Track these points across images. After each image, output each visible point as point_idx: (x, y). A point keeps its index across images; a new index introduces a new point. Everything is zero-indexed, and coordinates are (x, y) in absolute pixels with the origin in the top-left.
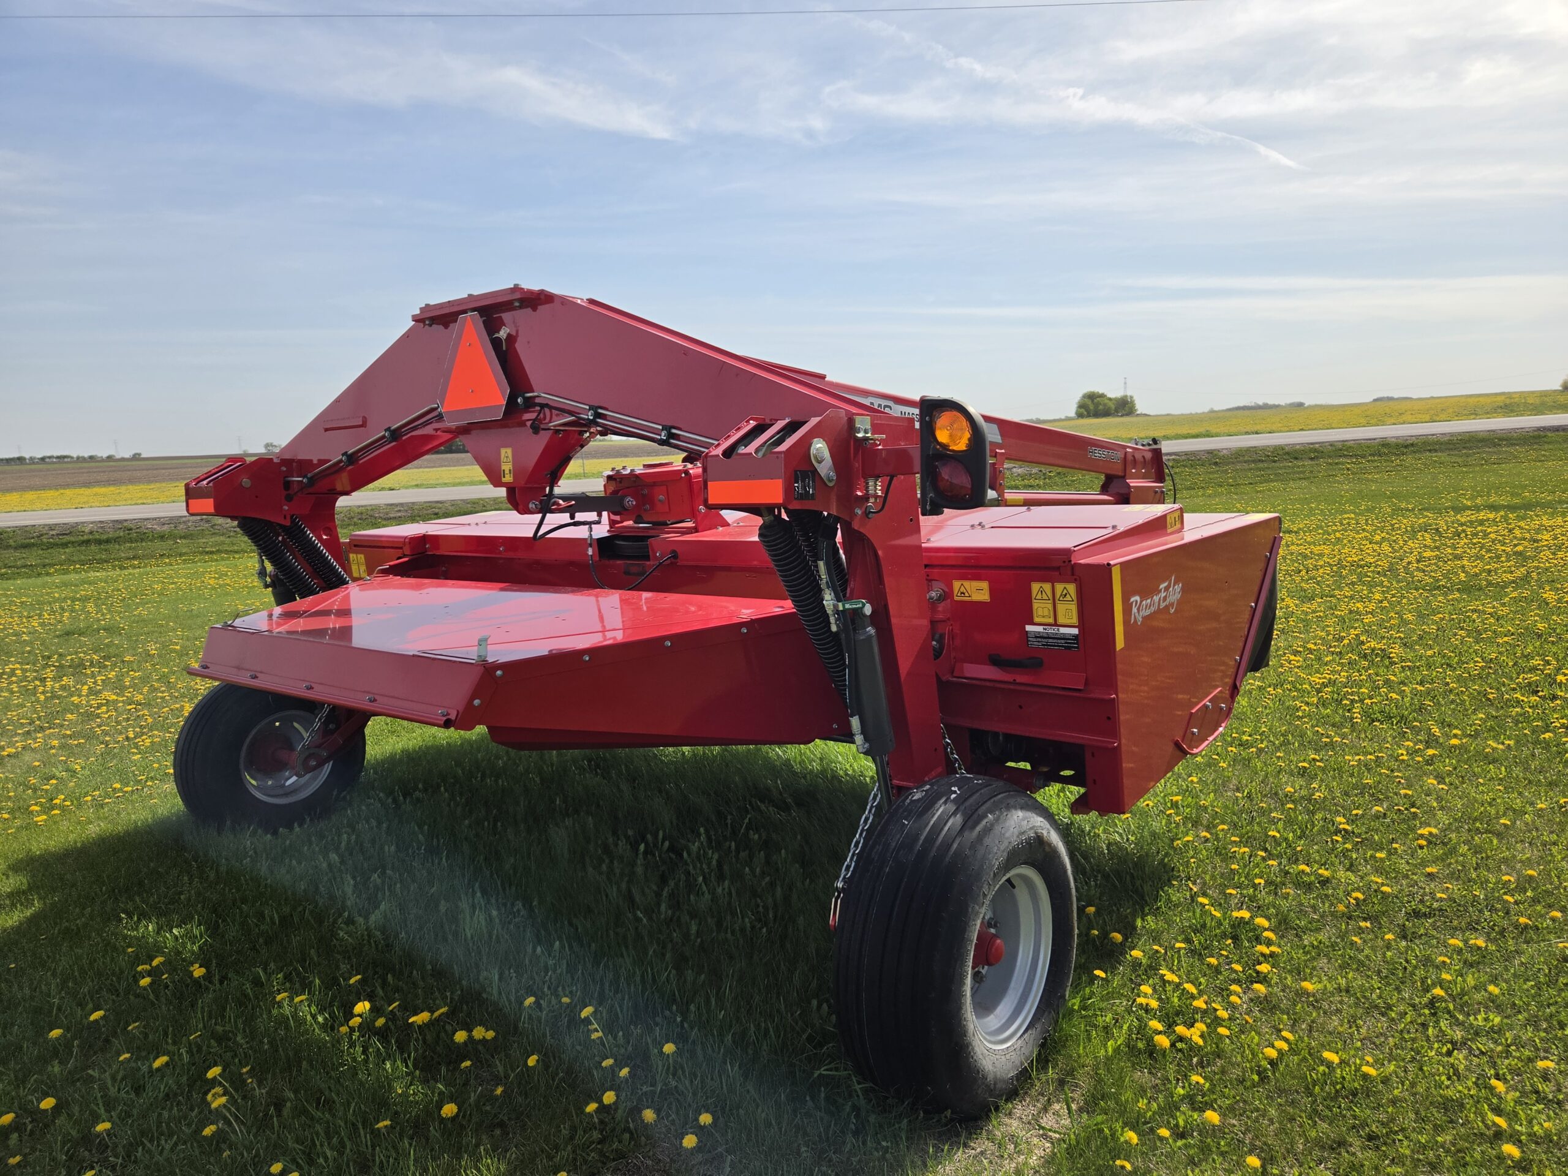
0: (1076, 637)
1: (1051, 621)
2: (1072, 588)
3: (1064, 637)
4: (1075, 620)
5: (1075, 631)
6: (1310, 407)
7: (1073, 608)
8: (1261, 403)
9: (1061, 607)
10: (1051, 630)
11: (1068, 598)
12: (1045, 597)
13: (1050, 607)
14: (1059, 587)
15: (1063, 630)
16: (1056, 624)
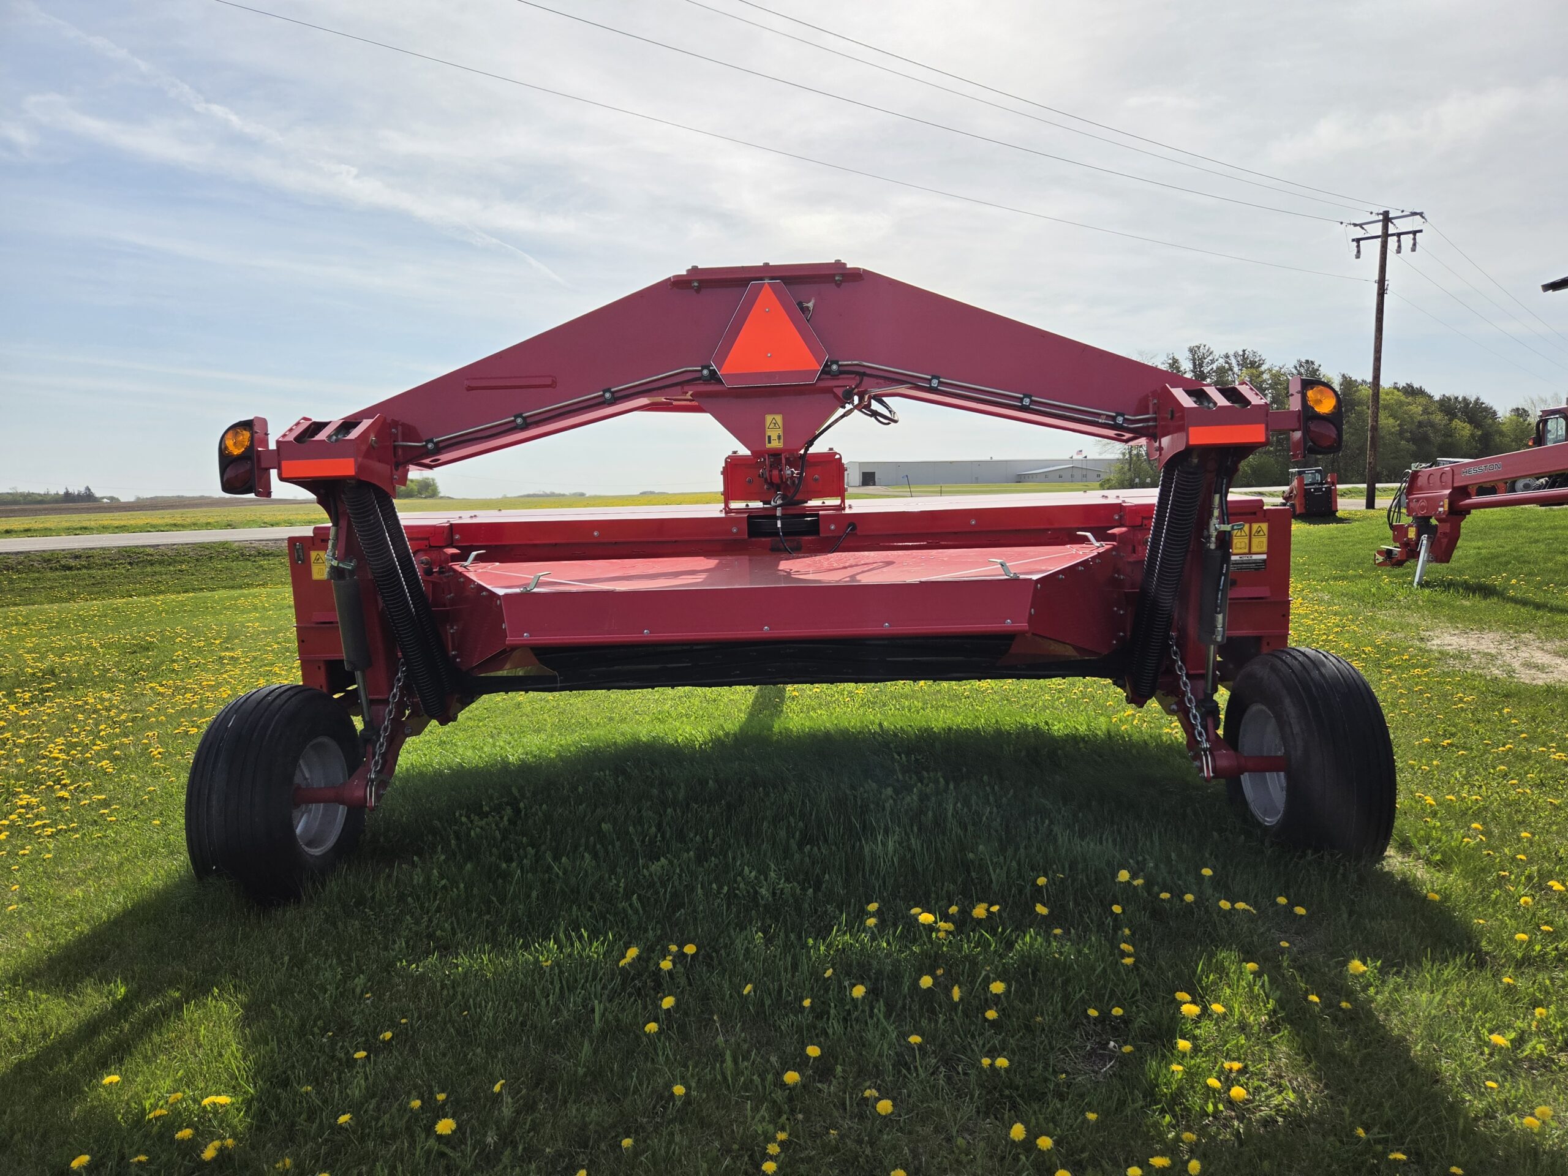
0: (1264, 561)
1: (1246, 551)
2: (1264, 526)
3: (1255, 562)
4: (1265, 549)
5: (1264, 557)
6: (590, 497)
7: (1265, 540)
8: (548, 492)
9: (1255, 541)
10: (1245, 558)
11: (1261, 533)
12: (1243, 534)
13: (1247, 541)
14: (1255, 526)
15: (1255, 557)
16: (1250, 553)
